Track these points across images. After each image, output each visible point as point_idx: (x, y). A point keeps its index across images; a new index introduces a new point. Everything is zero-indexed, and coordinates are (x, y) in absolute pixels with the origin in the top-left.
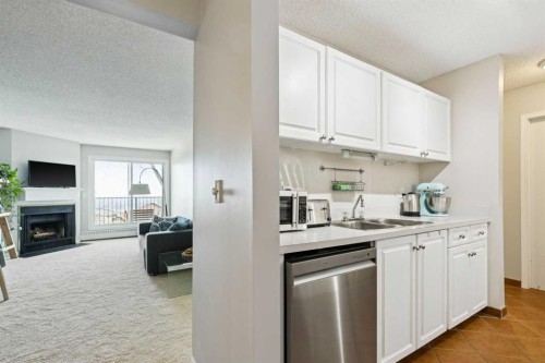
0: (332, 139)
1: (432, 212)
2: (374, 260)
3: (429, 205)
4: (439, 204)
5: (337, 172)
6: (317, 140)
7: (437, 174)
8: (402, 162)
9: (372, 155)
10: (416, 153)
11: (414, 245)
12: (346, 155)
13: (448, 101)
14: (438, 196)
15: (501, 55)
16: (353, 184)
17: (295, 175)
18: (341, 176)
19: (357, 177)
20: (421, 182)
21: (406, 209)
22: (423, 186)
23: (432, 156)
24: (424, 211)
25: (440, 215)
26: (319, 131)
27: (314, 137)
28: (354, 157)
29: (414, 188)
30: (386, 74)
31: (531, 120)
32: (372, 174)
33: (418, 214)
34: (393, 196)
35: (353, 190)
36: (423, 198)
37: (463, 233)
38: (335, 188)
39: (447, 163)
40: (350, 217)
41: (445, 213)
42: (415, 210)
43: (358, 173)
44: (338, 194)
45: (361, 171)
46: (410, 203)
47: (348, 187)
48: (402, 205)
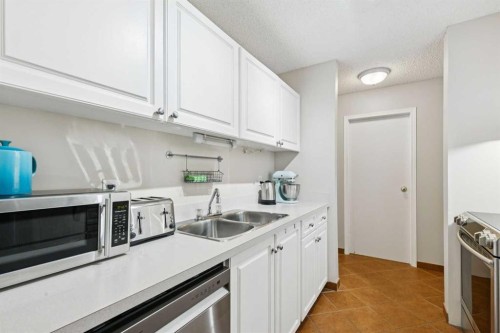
0: (174, 116)
1: (285, 199)
2: (227, 287)
3: (283, 192)
4: (291, 191)
5: (189, 160)
6: (150, 114)
7: (289, 163)
8: (260, 149)
9: (230, 141)
10: (272, 142)
11: (272, 247)
12: (199, 140)
13: (298, 96)
14: (290, 184)
15: (337, 61)
16: (209, 174)
17: (126, 164)
18: (194, 165)
19: (214, 166)
20: (276, 169)
21: (264, 198)
22: (277, 174)
23: (286, 146)
24: (279, 198)
25: (292, 201)
26: (153, 103)
27: (146, 110)
28: (209, 143)
29: (270, 175)
30: (244, 52)
31: (351, 121)
32: (230, 162)
33: (273, 202)
34: (251, 185)
35: (208, 181)
36: (278, 185)
37: (311, 222)
38: (187, 179)
39: (297, 153)
40: (205, 213)
41: (295, 199)
42: (271, 198)
43: (216, 161)
44: (190, 187)
45: (219, 159)
46: (267, 191)
47: (204, 178)
48: (260, 192)
